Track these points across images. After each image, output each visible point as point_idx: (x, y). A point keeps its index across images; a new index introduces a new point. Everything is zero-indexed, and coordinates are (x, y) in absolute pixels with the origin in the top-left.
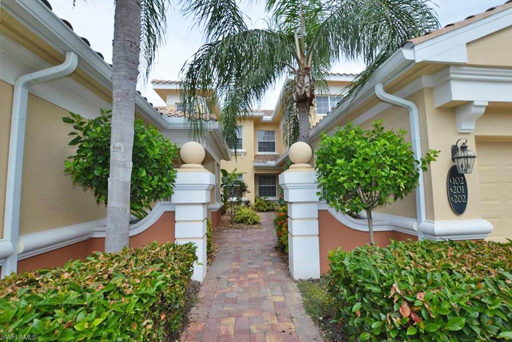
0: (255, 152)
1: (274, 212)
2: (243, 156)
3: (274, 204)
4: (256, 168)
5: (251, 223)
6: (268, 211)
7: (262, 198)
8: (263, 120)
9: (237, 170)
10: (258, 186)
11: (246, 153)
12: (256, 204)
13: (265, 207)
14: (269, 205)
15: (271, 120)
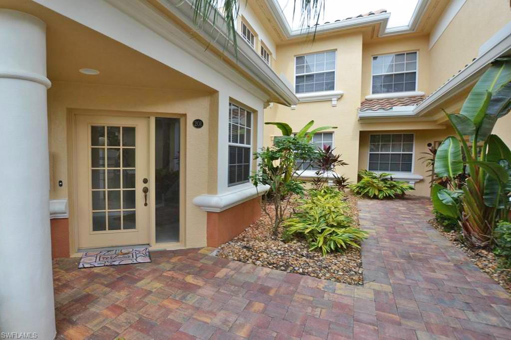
0: (363, 93)
1: (404, 202)
2: (334, 103)
3: (405, 186)
4: (363, 120)
5: (325, 248)
6: (388, 198)
7: (377, 174)
8: (387, 31)
9: (315, 123)
10: (369, 153)
11: (342, 96)
12: (359, 184)
13: (380, 191)
14: (392, 187)
15: (407, 28)
